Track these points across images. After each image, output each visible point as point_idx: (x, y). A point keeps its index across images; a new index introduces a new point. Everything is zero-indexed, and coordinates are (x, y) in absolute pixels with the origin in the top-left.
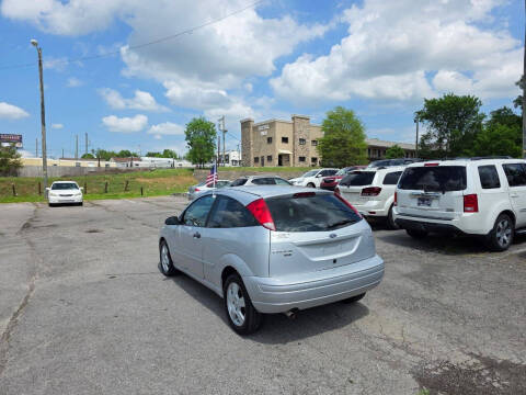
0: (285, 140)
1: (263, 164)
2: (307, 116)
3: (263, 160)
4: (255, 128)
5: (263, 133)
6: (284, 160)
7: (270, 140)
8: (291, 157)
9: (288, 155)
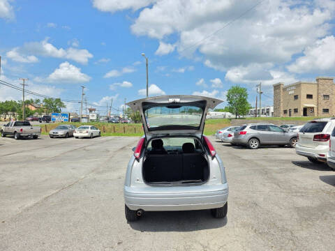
0: (310, 96)
1: (290, 115)
2: (330, 77)
3: (290, 112)
4: (285, 89)
5: (290, 93)
6: (308, 112)
7: (296, 97)
8: (315, 109)
9: (313, 108)
